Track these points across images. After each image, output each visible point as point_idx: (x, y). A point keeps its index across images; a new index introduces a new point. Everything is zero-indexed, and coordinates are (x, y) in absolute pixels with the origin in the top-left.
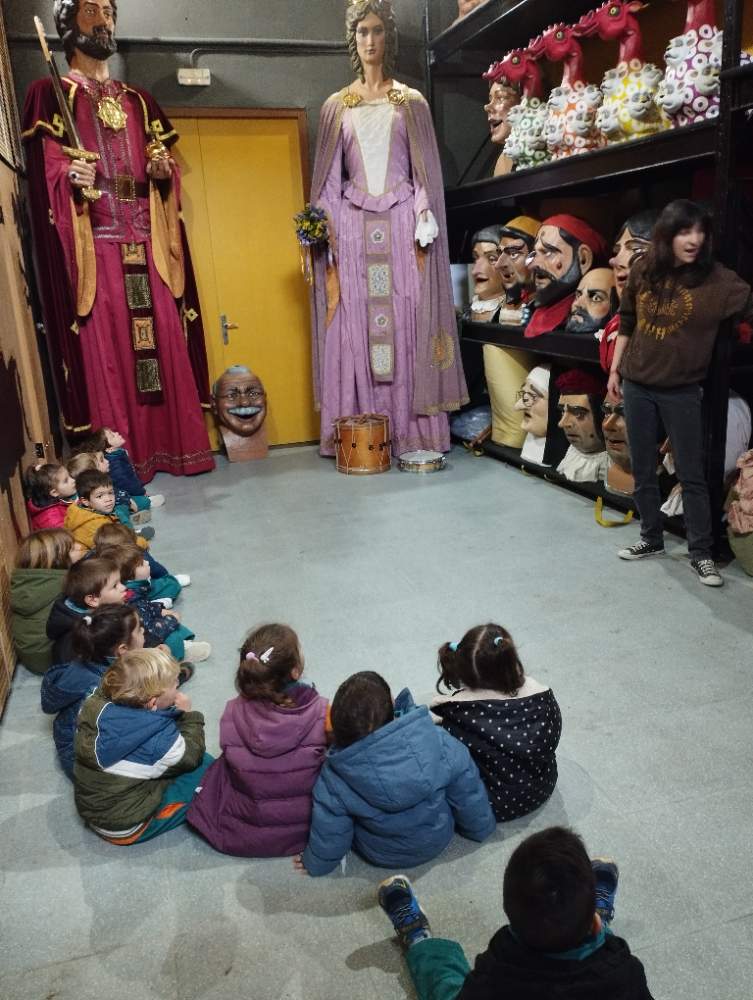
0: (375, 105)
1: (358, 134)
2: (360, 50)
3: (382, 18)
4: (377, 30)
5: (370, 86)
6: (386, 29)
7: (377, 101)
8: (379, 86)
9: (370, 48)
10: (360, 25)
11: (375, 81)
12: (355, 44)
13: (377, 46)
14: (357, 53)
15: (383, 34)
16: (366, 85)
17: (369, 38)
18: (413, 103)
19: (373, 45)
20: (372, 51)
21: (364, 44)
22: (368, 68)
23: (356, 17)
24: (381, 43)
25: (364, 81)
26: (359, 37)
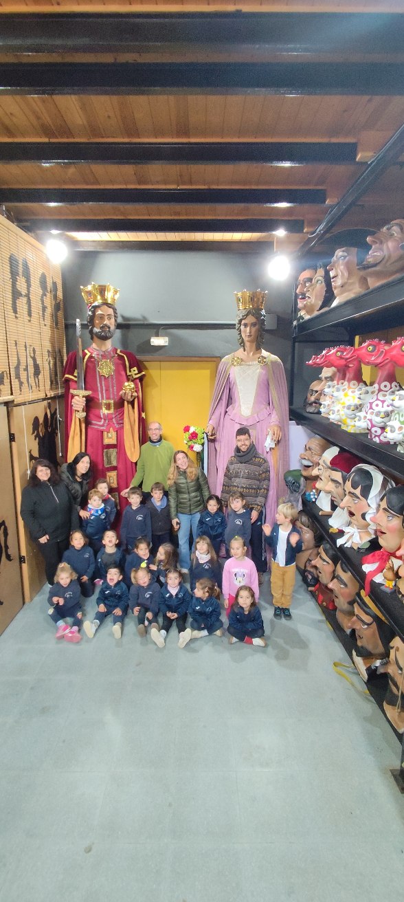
0: (249, 365)
1: (237, 382)
2: (244, 335)
3: (257, 318)
5: (248, 354)
6: (259, 324)
7: (250, 363)
8: (253, 354)
9: (249, 334)
10: (243, 322)
11: (251, 352)
12: (241, 331)
13: (253, 333)
14: (241, 336)
15: (257, 327)
16: (246, 353)
17: (248, 329)
18: (273, 363)
19: (250, 332)
20: (250, 336)
21: (245, 332)
22: (247, 344)
23: (241, 317)
24: (256, 331)
25: (244, 350)
26: (242, 327)
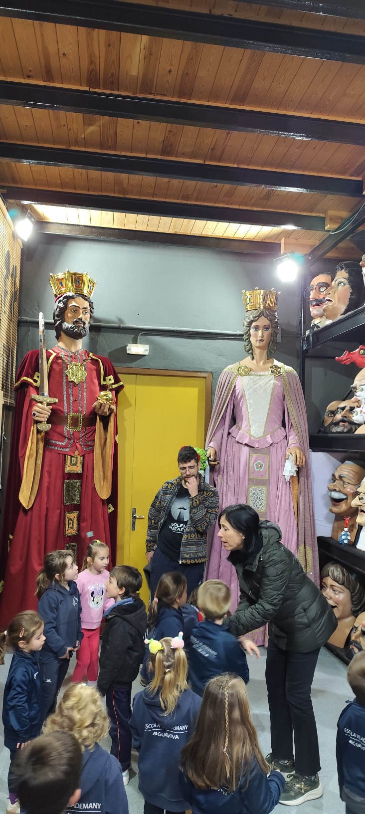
0: (260, 376)
1: (246, 394)
2: (253, 340)
3: (270, 320)
4: (266, 328)
5: (257, 363)
6: (272, 327)
7: (261, 373)
8: (264, 363)
9: (260, 338)
10: (254, 324)
11: (261, 361)
12: (249, 335)
13: (265, 338)
14: (250, 341)
15: (270, 330)
16: (254, 361)
17: (260, 333)
18: (289, 374)
19: (262, 337)
20: (262, 341)
21: (256, 336)
22: (257, 351)
23: (252, 318)
24: (268, 336)
25: (253, 359)
26: (252, 331)
